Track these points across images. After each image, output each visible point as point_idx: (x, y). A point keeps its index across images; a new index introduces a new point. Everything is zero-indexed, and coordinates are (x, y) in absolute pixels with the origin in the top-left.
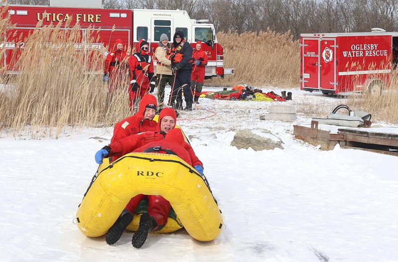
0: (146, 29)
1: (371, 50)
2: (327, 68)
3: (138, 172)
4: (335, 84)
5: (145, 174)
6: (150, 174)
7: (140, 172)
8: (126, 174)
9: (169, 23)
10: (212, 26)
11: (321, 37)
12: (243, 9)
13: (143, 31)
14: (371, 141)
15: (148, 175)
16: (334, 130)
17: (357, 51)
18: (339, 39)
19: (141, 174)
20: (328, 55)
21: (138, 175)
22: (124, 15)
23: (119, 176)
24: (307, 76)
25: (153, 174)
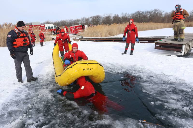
0: (47, 27)
1: (79, 28)
2: (74, 31)
3: (83, 69)
4: (75, 33)
5: (86, 69)
6: (88, 69)
7: (84, 69)
8: (78, 70)
9: (50, 26)
10: (56, 26)
11: (72, 26)
12: (58, 24)
13: (46, 28)
14: (84, 40)
15: (87, 70)
16: (79, 39)
17: (78, 28)
18: (75, 26)
19: (85, 70)
20: (74, 29)
21: (83, 70)
22: (43, 25)
23: (76, 71)
24: (71, 32)
25: (89, 69)
